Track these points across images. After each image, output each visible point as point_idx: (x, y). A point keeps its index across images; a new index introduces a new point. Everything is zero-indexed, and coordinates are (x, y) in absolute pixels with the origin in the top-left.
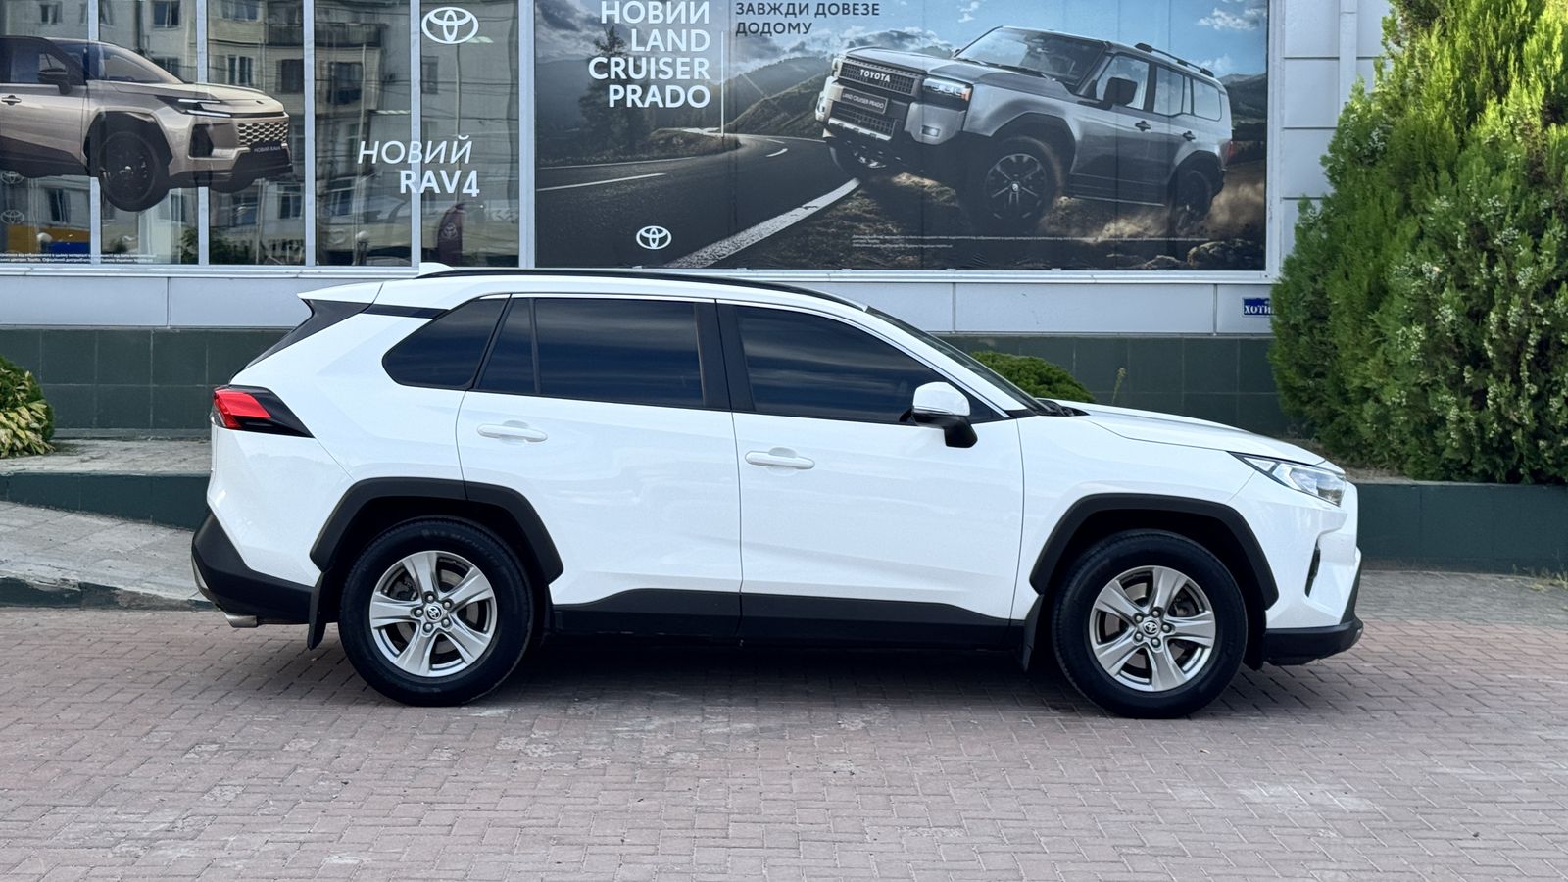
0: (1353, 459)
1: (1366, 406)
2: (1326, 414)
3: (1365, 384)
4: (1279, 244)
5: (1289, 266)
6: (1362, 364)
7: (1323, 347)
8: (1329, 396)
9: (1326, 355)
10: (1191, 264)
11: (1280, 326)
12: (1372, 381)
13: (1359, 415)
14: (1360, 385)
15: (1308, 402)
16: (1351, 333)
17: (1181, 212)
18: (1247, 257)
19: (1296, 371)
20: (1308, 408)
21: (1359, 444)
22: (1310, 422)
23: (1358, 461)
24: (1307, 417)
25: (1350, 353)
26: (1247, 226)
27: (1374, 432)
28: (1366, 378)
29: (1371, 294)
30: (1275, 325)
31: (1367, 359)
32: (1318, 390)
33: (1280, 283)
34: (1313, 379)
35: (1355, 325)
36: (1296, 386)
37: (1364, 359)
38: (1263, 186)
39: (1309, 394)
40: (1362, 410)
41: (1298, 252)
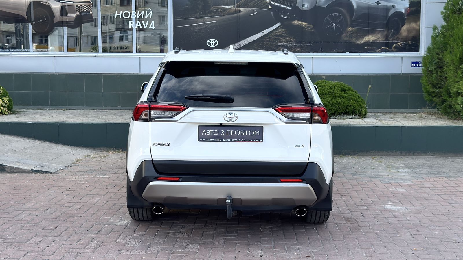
0: (452, 117)
1: (458, 98)
2: (441, 101)
3: (459, 90)
4: (424, 43)
5: (429, 50)
6: (457, 84)
7: (441, 78)
8: (444, 95)
9: (442, 80)
10: (394, 50)
11: (425, 71)
12: (461, 89)
13: (456, 101)
14: (456, 91)
15: (434, 97)
16: (453, 72)
17: (390, 32)
18: (413, 48)
19: (431, 86)
20: (435, 99)
21: (454, 111)
22: (435, 104)
23: (454, 118)
24: (434, 102)
25: (453, 79)
26: (413, 37)
27: (461, 107)
28: (459, 89)
29: (460, 58)
30: (423, 70)
31: (460, 82)
32: (438, 93)
33: (425, 56)
34: (437, 89)
35: (454, 70)
36: (430, 91)
37: (458, 82)
38: (419, 23)
39: (435, 94)
40: (457, 100)
41: (432, 45)
